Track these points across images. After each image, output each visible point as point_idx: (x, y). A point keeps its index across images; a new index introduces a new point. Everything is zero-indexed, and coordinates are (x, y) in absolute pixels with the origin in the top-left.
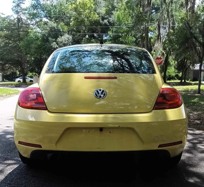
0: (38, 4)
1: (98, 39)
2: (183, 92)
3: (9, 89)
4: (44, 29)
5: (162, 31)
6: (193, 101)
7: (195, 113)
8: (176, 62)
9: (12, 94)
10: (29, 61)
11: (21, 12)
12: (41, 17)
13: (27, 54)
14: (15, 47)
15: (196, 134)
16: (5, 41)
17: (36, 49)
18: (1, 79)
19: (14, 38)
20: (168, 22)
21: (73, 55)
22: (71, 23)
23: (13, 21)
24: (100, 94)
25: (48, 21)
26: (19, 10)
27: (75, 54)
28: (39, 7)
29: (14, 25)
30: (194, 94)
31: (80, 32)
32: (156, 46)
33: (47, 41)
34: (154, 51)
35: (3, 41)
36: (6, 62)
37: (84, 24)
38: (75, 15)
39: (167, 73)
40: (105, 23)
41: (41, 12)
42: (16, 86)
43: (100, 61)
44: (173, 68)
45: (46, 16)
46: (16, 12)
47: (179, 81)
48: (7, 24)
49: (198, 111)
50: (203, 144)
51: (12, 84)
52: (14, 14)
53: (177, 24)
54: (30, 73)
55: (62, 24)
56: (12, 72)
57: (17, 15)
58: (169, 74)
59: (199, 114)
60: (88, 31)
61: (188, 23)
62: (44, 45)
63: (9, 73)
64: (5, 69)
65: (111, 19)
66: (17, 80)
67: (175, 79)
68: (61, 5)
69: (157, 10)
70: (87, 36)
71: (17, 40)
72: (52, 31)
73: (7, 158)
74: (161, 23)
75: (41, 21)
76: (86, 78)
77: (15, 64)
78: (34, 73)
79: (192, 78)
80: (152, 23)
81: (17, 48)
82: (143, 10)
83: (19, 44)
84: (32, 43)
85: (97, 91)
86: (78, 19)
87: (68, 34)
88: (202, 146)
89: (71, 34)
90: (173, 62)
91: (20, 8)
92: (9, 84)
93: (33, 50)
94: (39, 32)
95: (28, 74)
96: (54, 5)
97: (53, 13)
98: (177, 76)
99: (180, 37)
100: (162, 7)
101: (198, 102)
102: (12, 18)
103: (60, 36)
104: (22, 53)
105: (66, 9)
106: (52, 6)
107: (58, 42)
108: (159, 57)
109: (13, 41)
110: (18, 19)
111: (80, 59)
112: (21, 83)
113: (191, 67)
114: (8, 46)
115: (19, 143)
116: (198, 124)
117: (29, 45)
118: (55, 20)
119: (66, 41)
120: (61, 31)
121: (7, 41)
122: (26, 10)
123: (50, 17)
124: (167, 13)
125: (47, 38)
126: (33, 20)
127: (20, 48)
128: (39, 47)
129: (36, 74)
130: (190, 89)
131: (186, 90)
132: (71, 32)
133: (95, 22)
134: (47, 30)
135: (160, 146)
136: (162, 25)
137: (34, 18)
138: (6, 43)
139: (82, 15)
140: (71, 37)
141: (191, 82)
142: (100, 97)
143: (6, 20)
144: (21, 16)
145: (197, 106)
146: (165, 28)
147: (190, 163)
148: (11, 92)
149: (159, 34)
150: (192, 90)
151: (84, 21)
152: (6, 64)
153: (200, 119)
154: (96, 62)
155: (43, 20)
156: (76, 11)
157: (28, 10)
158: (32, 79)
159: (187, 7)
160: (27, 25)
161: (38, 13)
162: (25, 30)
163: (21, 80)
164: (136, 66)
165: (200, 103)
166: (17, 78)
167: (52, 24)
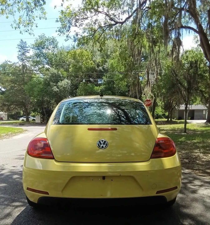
0: (41, 53)
1: (93, 83)
2: (171, 130)
3: (14, 127)
4: (46, 74)
5: (150, 76)
6: (180, 140)
7: (183, 152)
8: (163, 103)
9: (17, 133)
10: (32, 102)
11: (25, 59)
12: (43, 64)
13: (30, 96)
14: (20, 90)
15: (186, 174)
16: (11, 85)
17: (38, 92)
18: (7, 118)
19: (19, 82)
20: (156, 69)
21: (75, 106)
22: (69, 70)
23: (18, 67)
24: (102, 145)
25: (50, 67)
26: (24, 58)
27: (77, 106)
28: (41, 55)
29: (20, 71)
30: (180, 133)
31: (78, 77)
32: (145, 90)
33: (49, 85)
34: (144, 94)
35: (9, 85)
36: (11, 103)
37: (82, 70)
38: (73, 62)
39: (155, 112)
40: (100, 70)
41: (44, 60)
42: (20, 125)
43: (98, 111)
44: (160, 108)
45: (48, 64)
46: (21, 59)
47: (166, 120)
48: (13, 70)
49: (185, 150)
50: (193, 184)
51: (16, 123)
52: (19, 62)
53: (164, 71)
54: (32, 113)
55: (62, 70)
56: (16, 112)
57: (22, 62)
58: (157, 113)
59: (187, 153)
60: (85, 76)
61: (174, 71)
62: (46, 89)
63: (13, 113)
64: (10, 109)
65: (105, 66)
66: (21, 119)
67: (162, 118)
68: (61, 53)
69: (146, 58)
70: (84, 81)
71: (22, 84)
72: (53, 77)
73: (14, 199)
74: (150, 70)
75: (43, 67)
76: (89, 129)
77: (19, 105)
78: (36, 113)
79: (178, 117)
80: (142, 69)
81: (22, 91)
82: (134, 59)
83: (23, 87)
84: (35, 86)
85: (100, 142)
86: (76, 66)
87: (67, 79)
88: (192, 185)
89: (70, 79)
90: (160, 103)
91: (24, 56)
92: (14, 123)
93: (36, 93)
94: (41, 77)
95: (31, 114)
96: (55, 53)
97: (54, 61)
98: (164, 115)
99: (167, 83)
100: (150, 56)
101: (184, 141)
102: (18, 65)
103: (60, 81)
104: (26, 95)
105: (65, 58)
106: (53, 54)
107: (58, 86)
108: (149, 99)
109: (19, 85)
110: (23, 66)
111: (81, 109)
112: (25, 122)
113: (176, 107)
114: (13, 89)
115: (27, 189)
116: (186, 163)
117: (33, 88)
118: (56, 67)
119: (65, 85)
120: (61, 77)
121: (13, 85)
122: (30, 58)
123: (51, 64)
124: (155, 62)
125: (49, 82)
126: (36, 66)
127: (24, 91)
128: (42, 90)
129: (39, 114)
130: (176, 128)
131: (173, 129)
132: (70, 77)
133: (91, 68)
134: (49, 75)
135: (158, 192)
136: (150, 72)
137: (37, 65)
138: (12, 86)
139: (80, 62)
140: (70, 82)
141: (176, 120)
142: (103, 147)
143: (13, 66)
144: (26, 63)
145: (184, 144)
146: (154, 74)
147: (183, 204)
148: (16, 131)
149: (148, 79)
150: (178, 129)
151: (81, 68)
152: (11, 105)
153: (188, 158)
154: (95, 112)
155: (45, 67)
156: (74, 59)
157: (32, 58)
158: (34, 118)
159: (172, 57)
160: (31, 70)
161: (41, 61)
162: (29, 76)
163: (25, 119)
164: (131, 115)
165: (187, 142)
166: (21, 117)
167: (53, 70)
